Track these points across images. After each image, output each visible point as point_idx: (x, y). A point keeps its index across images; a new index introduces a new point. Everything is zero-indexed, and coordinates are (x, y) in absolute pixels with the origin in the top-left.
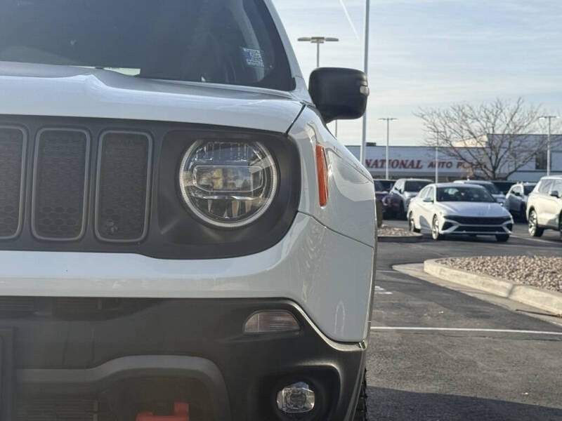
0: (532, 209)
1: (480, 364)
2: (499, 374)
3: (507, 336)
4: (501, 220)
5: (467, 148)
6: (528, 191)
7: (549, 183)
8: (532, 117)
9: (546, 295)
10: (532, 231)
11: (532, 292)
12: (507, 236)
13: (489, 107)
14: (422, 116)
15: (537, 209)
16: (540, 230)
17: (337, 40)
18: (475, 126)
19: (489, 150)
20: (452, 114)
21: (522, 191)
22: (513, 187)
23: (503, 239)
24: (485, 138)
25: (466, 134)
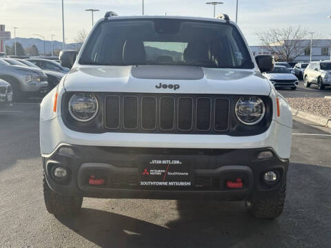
0: (306, 75)
1: (300, 150)
2: (308, 154)
3: (305, 136)
4: (293, 81)
5: (276, 47)
6: (304, 66)
7: (313, 64)
8: (305, 33)
9: (318, 117)
10: (306, 84)
11: (312, 116)
12: (295, 88)
13: (286, 29)
14: (257, 34)
15: (308, 76)
16: (309, 85)
17: (222, 3)
18: (280, 38)
19: (285, 48)
20: (270, 33)
21: (300, 66)
22: (296, 65)
23: (294, 89)
24: (283, 42)
25: (276, 41)
